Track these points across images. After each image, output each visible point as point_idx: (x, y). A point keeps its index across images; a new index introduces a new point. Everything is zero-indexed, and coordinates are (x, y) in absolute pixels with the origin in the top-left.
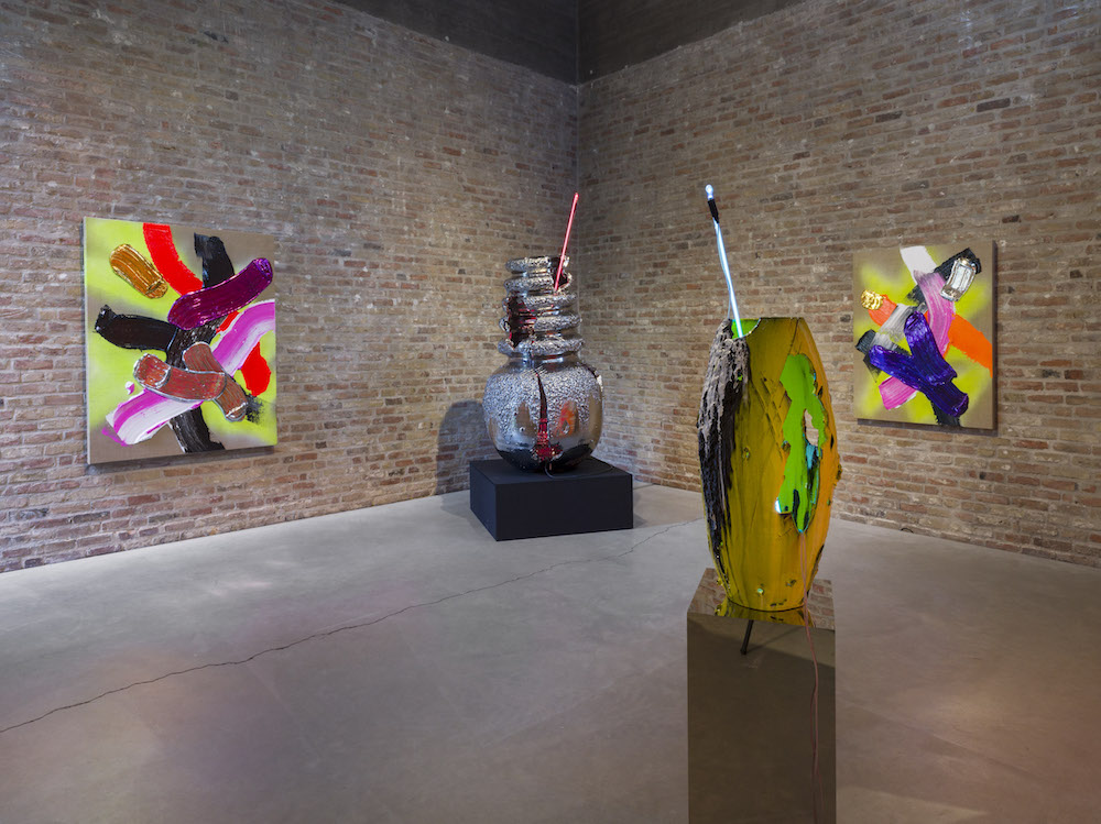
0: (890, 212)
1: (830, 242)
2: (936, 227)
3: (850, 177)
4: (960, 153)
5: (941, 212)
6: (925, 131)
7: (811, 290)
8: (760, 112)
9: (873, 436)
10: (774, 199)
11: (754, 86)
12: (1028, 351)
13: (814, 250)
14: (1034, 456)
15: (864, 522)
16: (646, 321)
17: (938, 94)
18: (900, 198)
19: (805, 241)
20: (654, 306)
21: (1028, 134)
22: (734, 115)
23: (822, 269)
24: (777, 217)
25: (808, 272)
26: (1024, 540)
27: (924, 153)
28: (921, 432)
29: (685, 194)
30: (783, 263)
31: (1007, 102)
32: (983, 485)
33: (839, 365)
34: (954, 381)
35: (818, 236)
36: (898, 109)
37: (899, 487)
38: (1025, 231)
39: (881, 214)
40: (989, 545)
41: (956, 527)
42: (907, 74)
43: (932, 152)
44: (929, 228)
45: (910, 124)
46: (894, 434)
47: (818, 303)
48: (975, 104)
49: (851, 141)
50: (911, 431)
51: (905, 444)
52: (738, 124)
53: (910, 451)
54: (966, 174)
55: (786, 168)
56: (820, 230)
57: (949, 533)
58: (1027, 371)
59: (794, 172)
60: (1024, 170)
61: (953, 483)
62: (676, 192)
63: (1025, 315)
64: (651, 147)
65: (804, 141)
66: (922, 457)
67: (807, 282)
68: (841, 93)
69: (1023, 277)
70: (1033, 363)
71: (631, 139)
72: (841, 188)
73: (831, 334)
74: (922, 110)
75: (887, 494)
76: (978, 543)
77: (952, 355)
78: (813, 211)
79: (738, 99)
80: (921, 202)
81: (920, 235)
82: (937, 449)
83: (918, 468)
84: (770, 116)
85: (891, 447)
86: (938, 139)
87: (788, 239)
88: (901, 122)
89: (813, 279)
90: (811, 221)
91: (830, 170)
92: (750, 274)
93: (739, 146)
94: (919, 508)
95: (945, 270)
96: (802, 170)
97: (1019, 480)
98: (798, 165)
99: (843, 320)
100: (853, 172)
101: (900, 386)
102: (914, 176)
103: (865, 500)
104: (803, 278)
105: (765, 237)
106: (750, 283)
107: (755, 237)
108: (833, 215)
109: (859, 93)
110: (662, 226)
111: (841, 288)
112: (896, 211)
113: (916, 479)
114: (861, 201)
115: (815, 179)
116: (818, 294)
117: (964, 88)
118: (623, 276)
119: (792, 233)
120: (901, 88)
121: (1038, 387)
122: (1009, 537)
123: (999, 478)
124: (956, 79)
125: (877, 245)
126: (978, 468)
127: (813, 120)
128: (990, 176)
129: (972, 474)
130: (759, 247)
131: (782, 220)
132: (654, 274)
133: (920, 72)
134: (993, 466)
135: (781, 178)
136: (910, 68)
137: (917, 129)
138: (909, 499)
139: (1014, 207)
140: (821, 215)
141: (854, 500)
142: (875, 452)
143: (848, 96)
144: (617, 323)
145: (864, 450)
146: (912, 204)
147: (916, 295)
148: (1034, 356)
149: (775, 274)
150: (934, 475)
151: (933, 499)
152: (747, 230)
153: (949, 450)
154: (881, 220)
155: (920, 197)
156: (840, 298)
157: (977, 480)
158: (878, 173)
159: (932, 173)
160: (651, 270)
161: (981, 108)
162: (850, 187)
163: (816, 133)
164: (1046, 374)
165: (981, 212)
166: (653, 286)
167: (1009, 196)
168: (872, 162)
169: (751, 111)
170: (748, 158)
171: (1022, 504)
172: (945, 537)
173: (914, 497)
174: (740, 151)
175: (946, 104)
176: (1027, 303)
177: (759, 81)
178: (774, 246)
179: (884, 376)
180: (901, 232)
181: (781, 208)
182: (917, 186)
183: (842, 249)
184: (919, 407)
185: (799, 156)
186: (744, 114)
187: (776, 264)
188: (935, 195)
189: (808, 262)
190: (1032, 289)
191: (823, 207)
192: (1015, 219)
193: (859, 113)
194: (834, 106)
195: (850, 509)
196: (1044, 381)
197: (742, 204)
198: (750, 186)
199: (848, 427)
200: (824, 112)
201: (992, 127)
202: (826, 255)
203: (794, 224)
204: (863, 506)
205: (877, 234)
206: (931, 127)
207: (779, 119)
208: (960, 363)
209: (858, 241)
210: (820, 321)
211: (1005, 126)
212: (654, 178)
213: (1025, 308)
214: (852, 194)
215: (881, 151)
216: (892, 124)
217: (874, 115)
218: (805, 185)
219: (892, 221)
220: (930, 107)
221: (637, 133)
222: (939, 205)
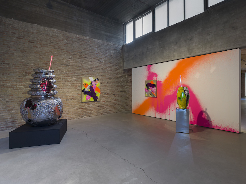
0: (86, 71)
1: (76, 74)
2: (93, 75)
3: (80, 65)
4: (96, 66)
5: (93, 73)
6: (91, 61)
7: (72, 82)
8: (61, 48)
9: (83, 104)
10: (64, 65)
11: (59, 43)
12: (103, 91)
13: (73, 75)
14: (104, 103)
15: (82, 118)
16: (22, 87)
17: (93, 57)
18: (88, 70)
19: (71, 74)
20: (25, 83)
21: (103, 66)
22: (54, 46)
23: (75, 79)
24: (65, 68)
25: (72, 79)
26: (103, 113)
27: (91, 64)
28: (91, 103)
29: (38, 58)
30: (66, 77)
31: (101, 61)
32: (98, 108)
33: (78, 94)
34: (96, 95)
35: (74, 73)
36: (87, 57)
37: (87, 111)
38: (103, 77)
39: (85, 71)
40: (99, 115)
41: (95, 114)
42: (89, 53)
43: (92, 65)
44: (92, 75)
45: (89, 60)
46: (87, 104)
47: (74, 84)
48: (97, 60)
49: (80, 59)
50: (89, 103)
51: (89, 104)
52: (55, 48)
53: (89, 105)
54: (96, 69)
55: (67, 60)
56: (74, 72)
57: (94, 115)
58: (103, 93)
59: (69, 61)
60: (103, 70)
61: (95, 109)
62: (35, 57)
63: (103, 87)
64: (24, 43)
65: (71, 57)
66: (91, 106)
67: (72, 80)
68: (78, 51)
69: (103, 82)
70: (103, 92)
71: (15, 39)
72: (78, 66)
73: (76, 89)
74: (91, 58)
75: (86, 113)
76: (98, 115)
77: (96, 92)
78: (73, 69)
79: (55, 43)
80: (90, 71)
81: (91, 75)
82: (93, 104)
83: (90, 108)
84: (63, 49)
85: (87, 105)
86: (93, 63)
87: (68, 73)
88: (88, 59)
89: (73, 80)
90: (72, 70)
91: (76, 63)
92: (58, 78)
93: (55, 53)
94: (91, 113)
95: (95, 81)
96: (71, 61)
97: (103, 106)
98: (70, 60)
99: (79, 87)
100: (80, 64)
101: (89, 96)
102: (90, 67)
103: (82, 114)
104: (71, 80)
105: (62, 71)
106: (58, 80)
107: (59, 71)
108: (77, 70)
109: (81, 52)
110: (29, 64)
111: (78, 82)
112: (87, 72)
113: (90, 109)
114: (82, 69)
115: (73, 63)
116: (74, 83)
117: (96, 58)
118: (10, 74)
119: (68, 72)
120: (88, 54)
121: (104, 95)
122: (101, 113)
123: (100, 106)
124: (95, 56)
125: (84, 76)
126: (98, 106)
127: (73, 54)
128: (99, 69)
129: (97, 107)
130: (61, 73)
131: (66, 69)
132: (25, 75)
133: (91, 53)
134: (100, 105)
135: (66, 61)
136: (89, 52)
137: (90, 61)
138: (89, 112)
139: (102, 74)
140: (74, 70)
141: (81, 115)
142: (84, 107)
143: (79, 52)
144: (7, 87)
145: (82, 107)
146: (89, 71)
147: (91, 84)
148: (104, 91)
149: (65, 78)
150: (92, 108)
151: (92, 111)
152: (57, 69)
153: (95, 104)
154: (85, 72)
155: (91, 70)
156: (78, 83)
157: (98, 107)
158: (84, 65)
159: (92, 67)
160: (24, 74)
161: (98, 61)
162: (80, 66)
163: (73, 56)
164: (105, 93)
165: (98, 74)
166: (25, 78)
167: (101, 72)
168: (83, 64)
169: (58, 47)
170: (58, 56)
171: (103, 109)
172: (94, 116)
173: (90, 112)
174: (55, 54)
175: (94, 59)
176: (103, 85)
177: (61, 42)
178: (64, 73)
179: (87, 95)
180: (88, 75)
181: (66, 67)
182: (90, 69)
183: (78, 76)
184: (92, 99)
185: (70, 59)
186: (57, 47)
187: (65, 77)
188: (93, 70)
189: (72, 77)
190: (104, 84)
191: (75, 69)
192: (102, 75)
193: (81, 55)
194: (77, 53)
195: (80, 117)
196: (105, 94)
197: (56, 64)
198: (58, 61)
199: (79, 104)
200: (75, 53)
201: (99, 64)
202: (76, 76)
203: (69, 70)
204: (82, 115)
205: (84, 74)
206: (92, 61)
207: (66, 51)
208: (97, 93)
209: (81, 75)
210: (74, 87)
211: (101, 64)
212: (25, 51)
213: (103, 86)
214: (80, 68)
215: (85, 62)
216: (86, 59)
217: (84, 57)
218: (71, 64)
219: (87, 73)
220: (92, 59)
221: (17, 38)
222: (93, 72)
